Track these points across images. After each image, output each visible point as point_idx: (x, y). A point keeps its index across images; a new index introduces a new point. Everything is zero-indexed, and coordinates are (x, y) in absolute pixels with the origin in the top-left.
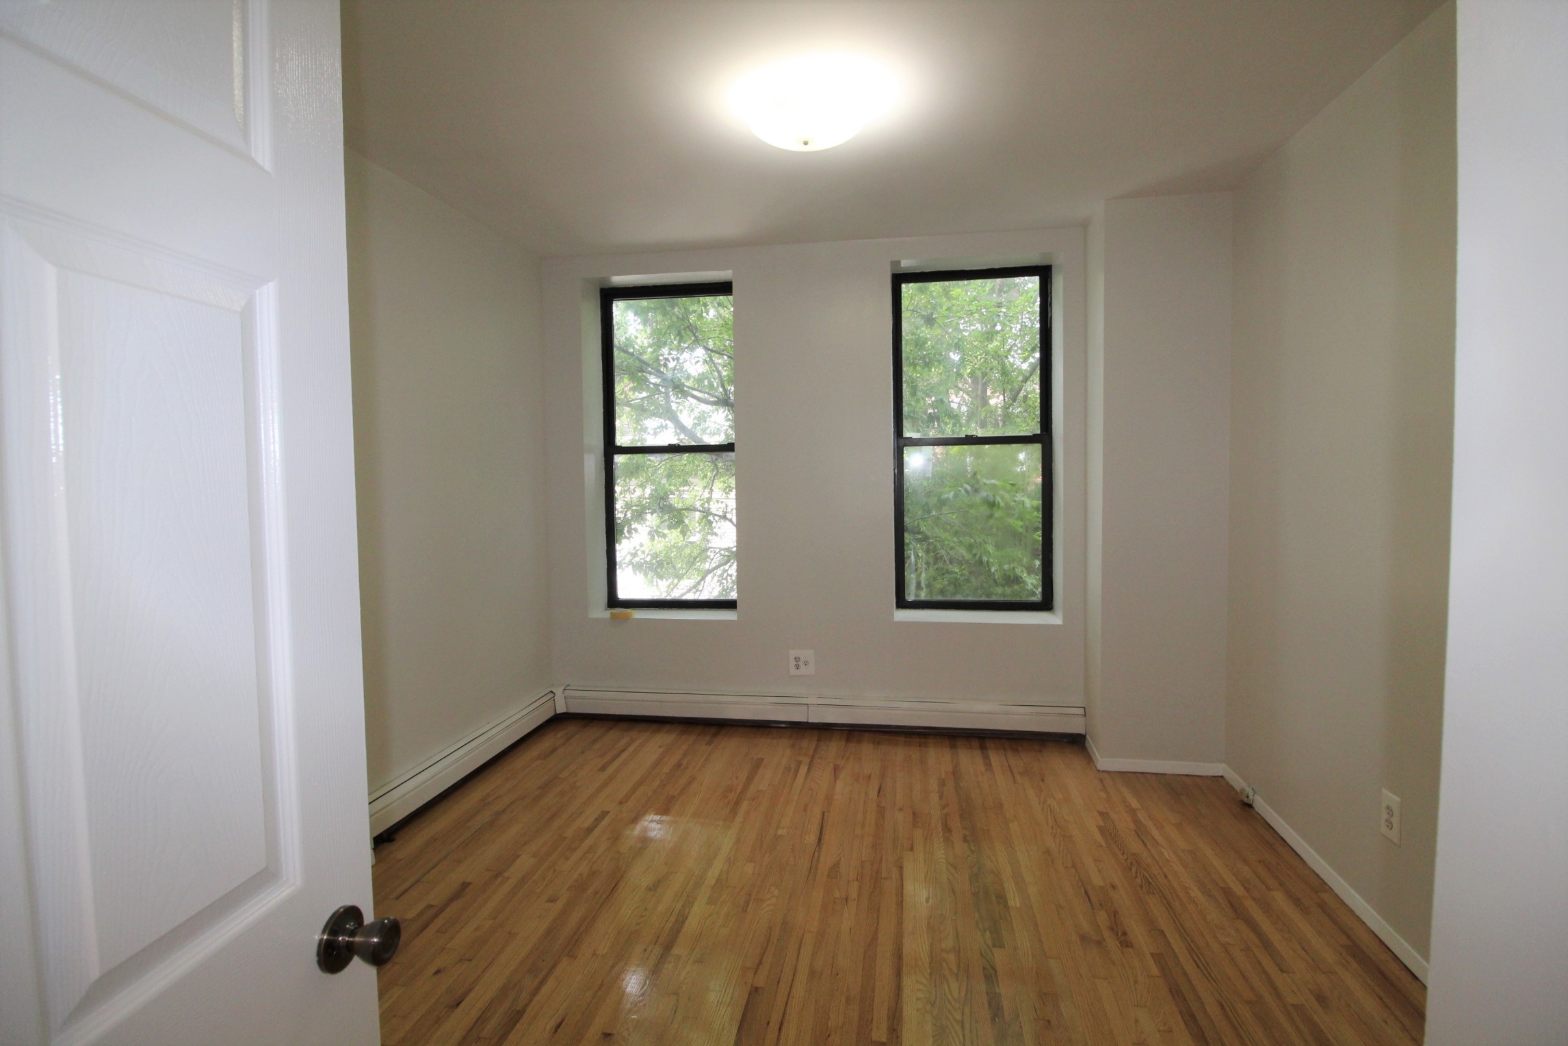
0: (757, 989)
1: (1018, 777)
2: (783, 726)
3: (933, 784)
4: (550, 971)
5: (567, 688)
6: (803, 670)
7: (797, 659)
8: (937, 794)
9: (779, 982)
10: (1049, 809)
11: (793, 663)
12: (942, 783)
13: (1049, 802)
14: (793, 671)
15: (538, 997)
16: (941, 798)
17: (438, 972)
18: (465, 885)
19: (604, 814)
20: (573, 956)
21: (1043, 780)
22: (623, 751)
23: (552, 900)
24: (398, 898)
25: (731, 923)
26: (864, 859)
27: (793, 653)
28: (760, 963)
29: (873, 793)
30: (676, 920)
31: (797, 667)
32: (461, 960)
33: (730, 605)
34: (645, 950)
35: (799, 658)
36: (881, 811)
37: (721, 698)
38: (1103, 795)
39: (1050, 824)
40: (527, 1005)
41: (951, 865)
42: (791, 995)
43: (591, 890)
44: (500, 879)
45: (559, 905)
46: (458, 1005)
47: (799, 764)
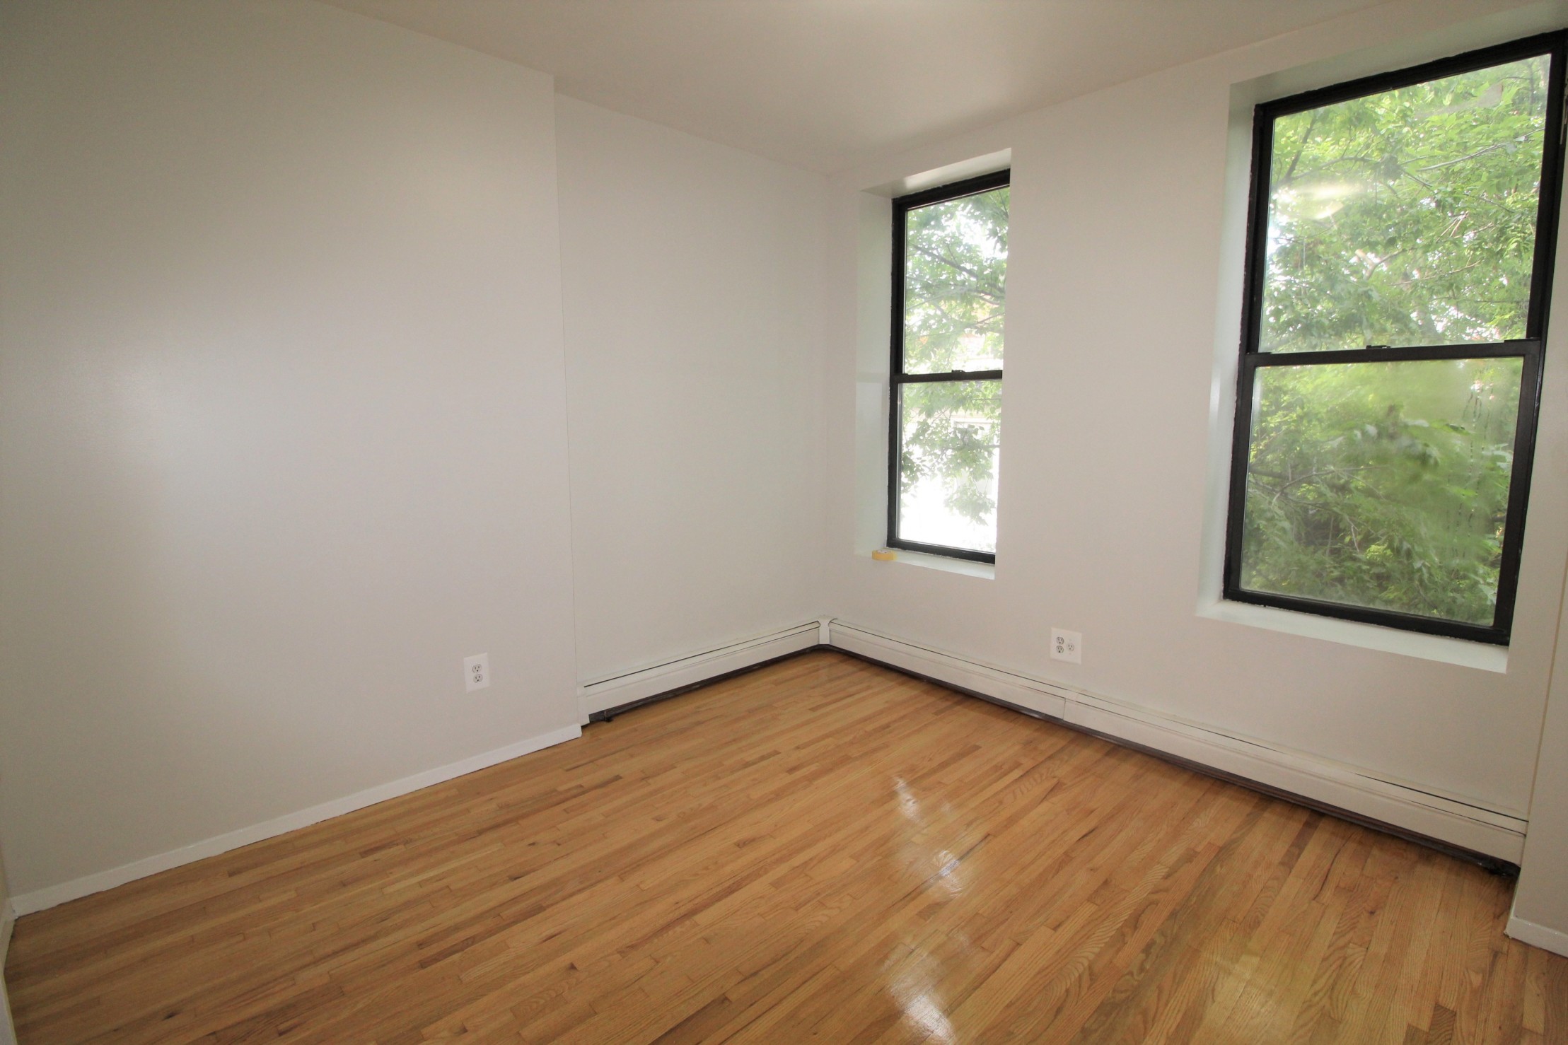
0: (726, 999)
1: (1328, 894)
2: (1036, 716)
3: (1174, 853)
4: (592, 885)
5: (834, 621)
6: (1065, 656)
7: (1061, 640)
8: (1167, 870)
9: (752, 1005)
10: (1338, 963)
11: (1054, 644)
12: (1190, 857)
13: (1349, 951)
14: (1054, 653)
15: (564, 903)
16: (1166, 877)
17: (533, 844)
18: (618, 778)
19: (777, 753)
20: (622, 879)
21: (1372, 913)
22: (850, 696)
23: (658, 819)
24: (567, 770)
25: (771, 916)
26: (980, 912)
27: (1056, 632)
28: (755, 974)
29: (1075, 835)
30: (729, 887)
31: (1060, 650)
32: (554, 842)
33: (988, 559)
34: (677, 903)
35: (1062, 639)
36: (1067, 858)
37: (970, 667)
38: (1476, 980)
39: (1317, 987)
40: (548, 906)
41: (1091, 974)
42: (749, 1027)
43: (692, 824)
44: (644, 782)
45: (662, 824)
46: (516, 879)
47: (1017, 765)
